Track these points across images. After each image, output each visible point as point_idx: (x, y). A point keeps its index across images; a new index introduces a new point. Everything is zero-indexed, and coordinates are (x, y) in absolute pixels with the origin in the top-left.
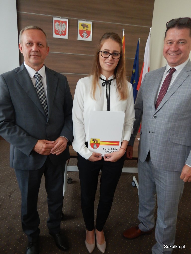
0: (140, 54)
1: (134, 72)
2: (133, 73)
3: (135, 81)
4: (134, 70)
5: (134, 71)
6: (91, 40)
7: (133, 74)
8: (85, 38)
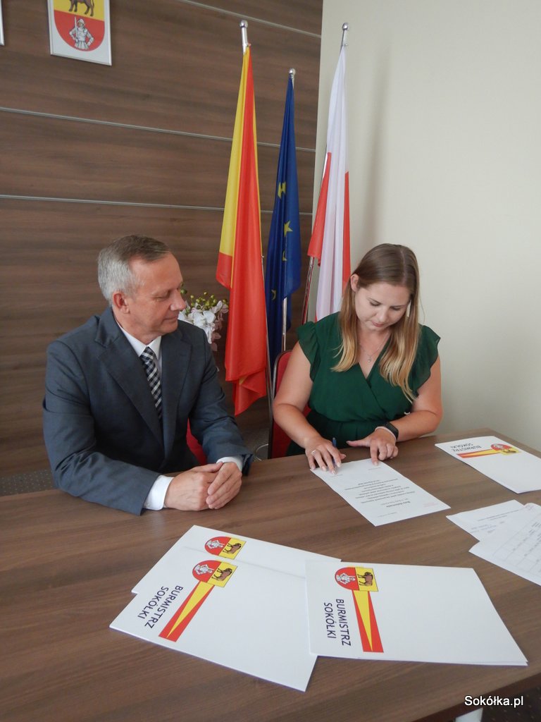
0: (297, 129)
1: (282, 193)
2: (279, 194)
3: (289, 226)
4: (284, 185)
5: (284, 190)
6: (109, 62)
7: (281, 201)
8: (83, 47)
